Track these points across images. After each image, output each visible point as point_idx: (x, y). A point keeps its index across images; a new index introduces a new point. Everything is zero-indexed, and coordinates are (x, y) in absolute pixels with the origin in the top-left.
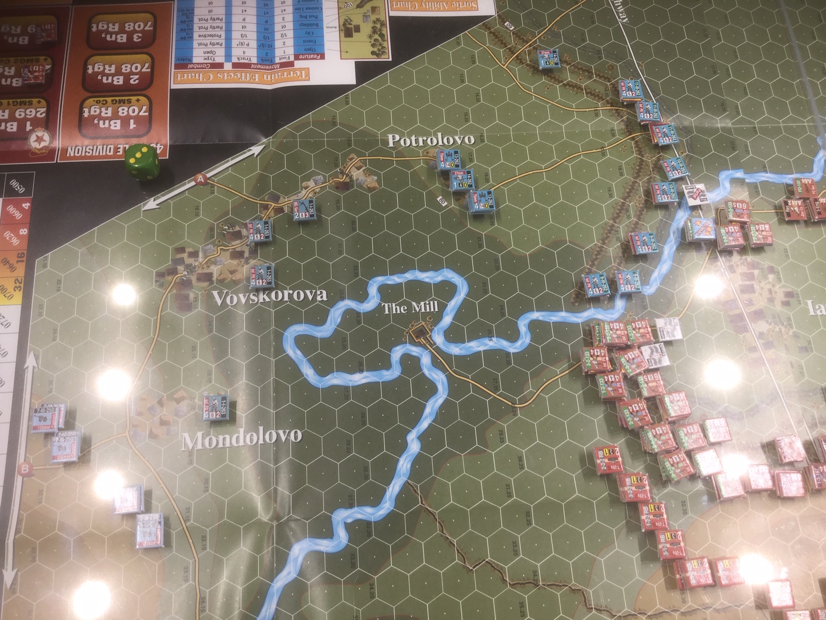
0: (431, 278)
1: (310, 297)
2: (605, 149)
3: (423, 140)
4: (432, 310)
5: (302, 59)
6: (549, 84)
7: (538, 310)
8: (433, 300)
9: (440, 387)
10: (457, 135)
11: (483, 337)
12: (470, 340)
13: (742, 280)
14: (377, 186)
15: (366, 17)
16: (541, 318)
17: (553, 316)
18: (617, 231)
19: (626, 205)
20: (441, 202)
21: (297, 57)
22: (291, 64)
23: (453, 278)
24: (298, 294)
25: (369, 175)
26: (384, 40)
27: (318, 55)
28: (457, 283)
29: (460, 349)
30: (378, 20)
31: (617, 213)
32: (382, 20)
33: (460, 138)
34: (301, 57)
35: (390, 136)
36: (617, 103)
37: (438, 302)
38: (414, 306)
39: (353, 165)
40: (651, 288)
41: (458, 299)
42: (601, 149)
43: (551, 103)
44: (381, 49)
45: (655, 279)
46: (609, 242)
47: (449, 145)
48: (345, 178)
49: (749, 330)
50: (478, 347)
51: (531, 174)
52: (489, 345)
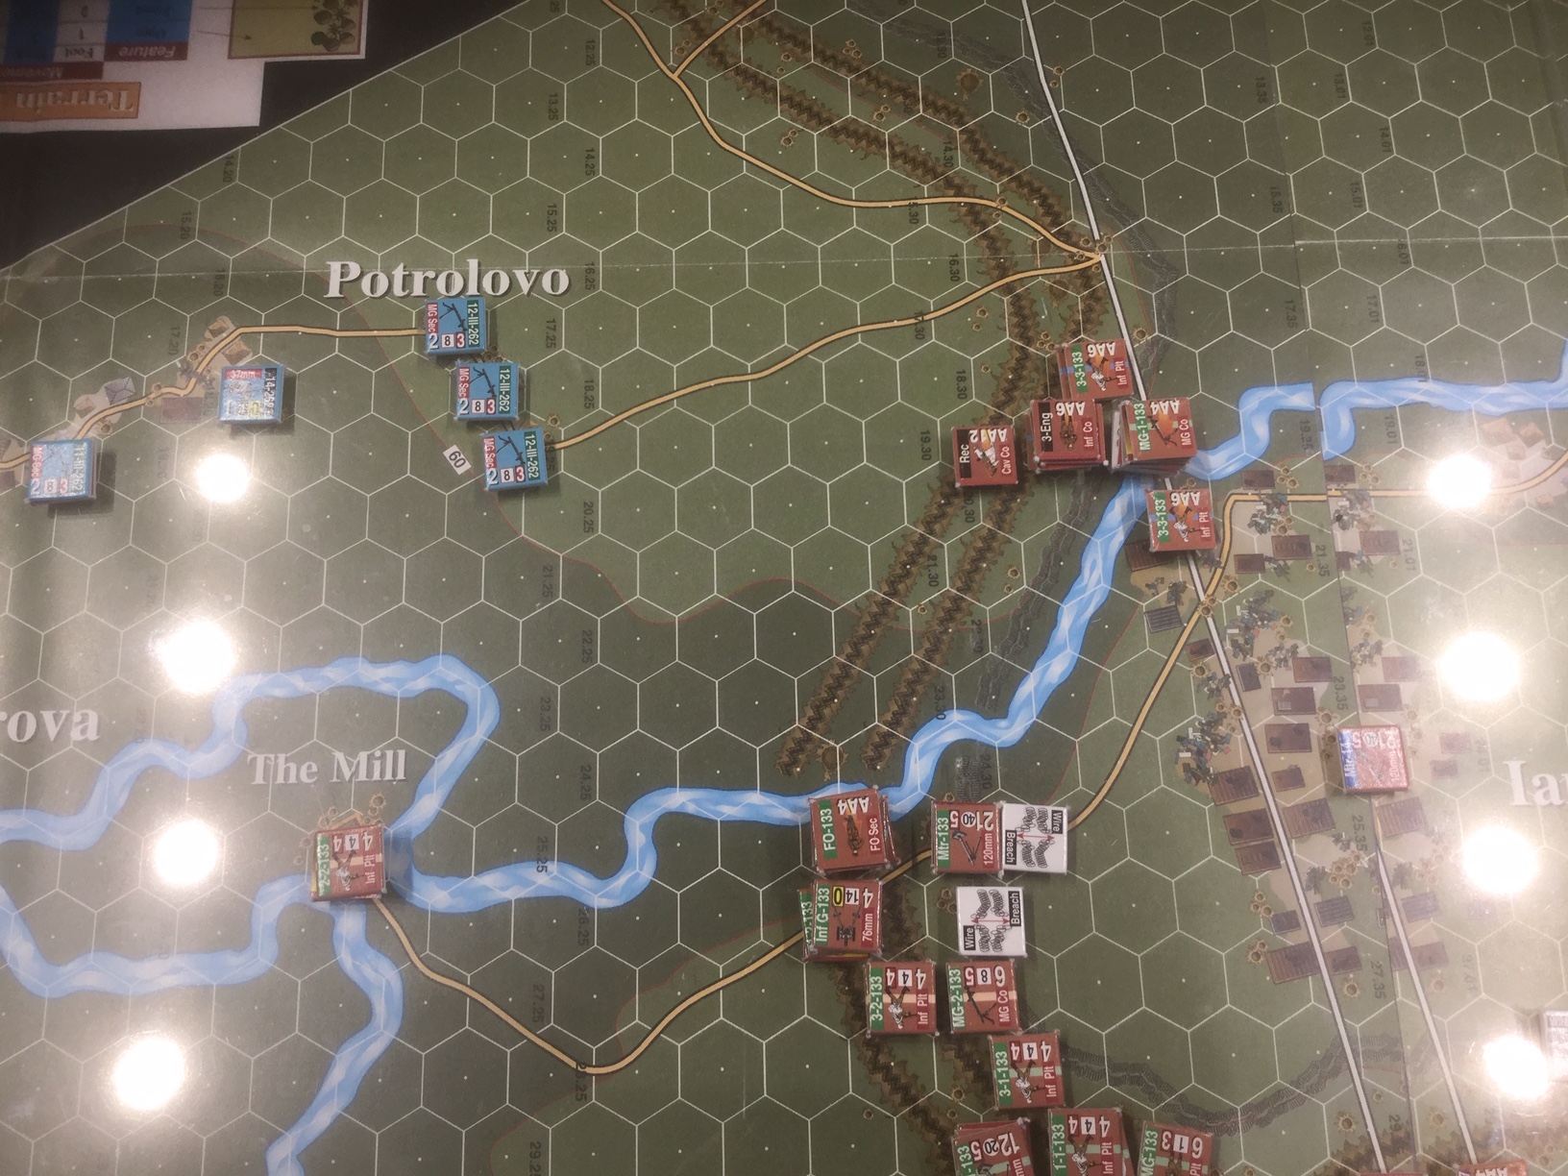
0: (399, 682)
1: (52, 730)
2: (927, 317)
3: (426, 278)
4: (388, 776)
5: (126, 59)
6: (792, 127)
7: (687, 784)
8: (396, 746)
9: (380, 1008)
10: (520, 264)
11: (520, 859)
12: (484, 867)
13: (1278, 712)
16: (691, 809)
17: (729, 803)
18: (934, 558)
20: (452, 463)
21: (112, 52)
22: (94, 70)
23: (458, 682)
24: (22, 722)
26: (351, 3)
27: (169, 47)
28: (469, 699)
29: (452, 894)
31: (940, 506)
33: (528, 275)
35: (335, 267)
36: (974, 187)
37: (406, 754)
38: (338, 763)
39: (219, 351)
40: (1007, 728)
41: (466, 745)
42: (916, 318)
43: (794, 184)
44: (343, 26)
45: (1027, 702)
46: (908, 590)
47: (498, 294)
48: (194, 387)
49: (1283, 862)
50: (503, 889)
51: (715, 385)
52: (534, 883)
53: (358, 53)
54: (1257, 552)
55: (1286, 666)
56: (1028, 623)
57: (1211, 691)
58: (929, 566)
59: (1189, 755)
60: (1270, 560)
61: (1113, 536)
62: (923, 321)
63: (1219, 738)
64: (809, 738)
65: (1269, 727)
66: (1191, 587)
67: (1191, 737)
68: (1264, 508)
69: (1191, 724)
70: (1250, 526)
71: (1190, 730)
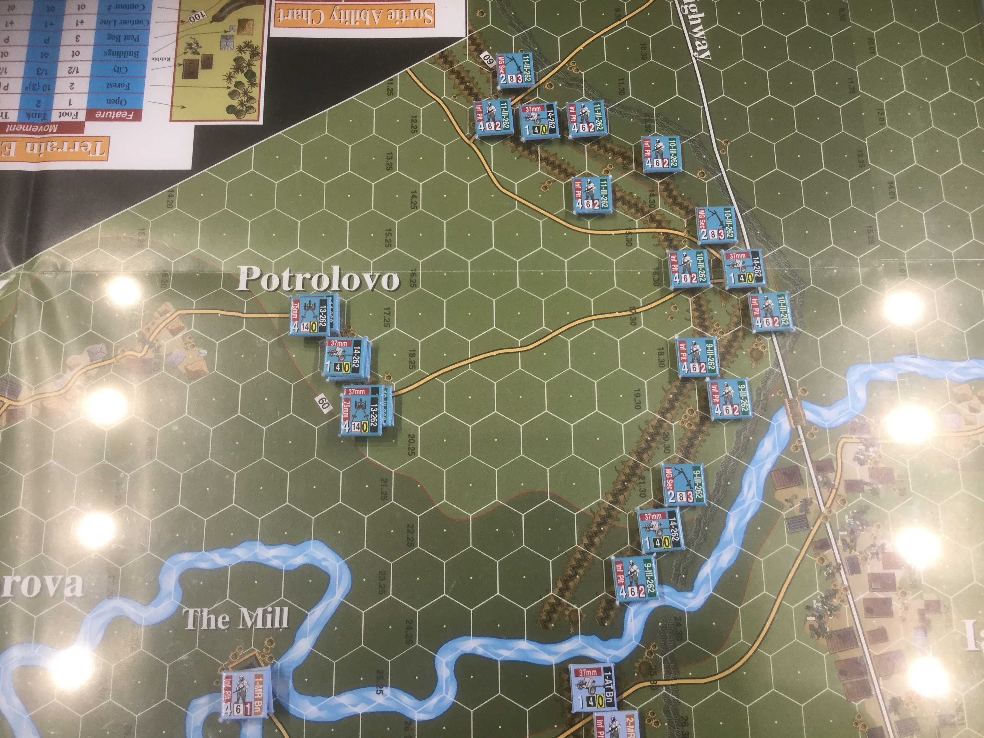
0: (284, 559)
1: (52, 589)
2: (637, 311)
3: (304, 279)
4: (277, 625)
5: (100, 119)
6: (548, 178)
7: (477, 635)
8: (281, 604)
10: (367, 270)
11: (366, 685)
12: (341, 690)
13: (872, 589)
14: (205, 369)
15: (226, 38)
16: (480, 651)
18: (643, 478)
19: (665, 424)
20: (321, 406)
21: (91, 115)
22: (78, 127)
23: (325, 560)
24: (31, 583)
25: (193, 346)
26: (253, 85)
27: (129, 113)
28: (331, 572)
29: (320, 709)
30: (248, 45)
31: (647, 441)
32: (255, 45)
33: (372, 277)
34: (99, 115)
35: (244, 269)
36: (670, 222)
37: (289, 609)
38: (243, 617)
39: (164, 326)
40: (694, 598)
41: (328, 605)
42: (630, 311)
43: (549, 218)
44: (247, 101)
45: (706, 580)
46: (626, 500)
47: (351, 290)
48: (147, 351)
49: (874, 693)
50: (354, 705)
51: (497, 355)
52: (375, 702)
53: (258, 120)
54: (859, 479)
55: (878, 558)
56: (706, 525)
57: (829, 574)
58: (640, 483)
59: (813, 618)
60: (866, 484)
61: (763, 465)
62: (635, 313)
63: (833, 607)
64: (559, 603)
65: (865, 600)
66: (815, 501)
67: (815, 606)
68: (863, 447)
69: (815, 597)
70: (854, 460)
71: (815, 601)
